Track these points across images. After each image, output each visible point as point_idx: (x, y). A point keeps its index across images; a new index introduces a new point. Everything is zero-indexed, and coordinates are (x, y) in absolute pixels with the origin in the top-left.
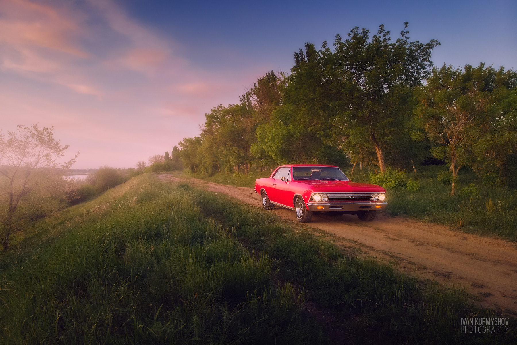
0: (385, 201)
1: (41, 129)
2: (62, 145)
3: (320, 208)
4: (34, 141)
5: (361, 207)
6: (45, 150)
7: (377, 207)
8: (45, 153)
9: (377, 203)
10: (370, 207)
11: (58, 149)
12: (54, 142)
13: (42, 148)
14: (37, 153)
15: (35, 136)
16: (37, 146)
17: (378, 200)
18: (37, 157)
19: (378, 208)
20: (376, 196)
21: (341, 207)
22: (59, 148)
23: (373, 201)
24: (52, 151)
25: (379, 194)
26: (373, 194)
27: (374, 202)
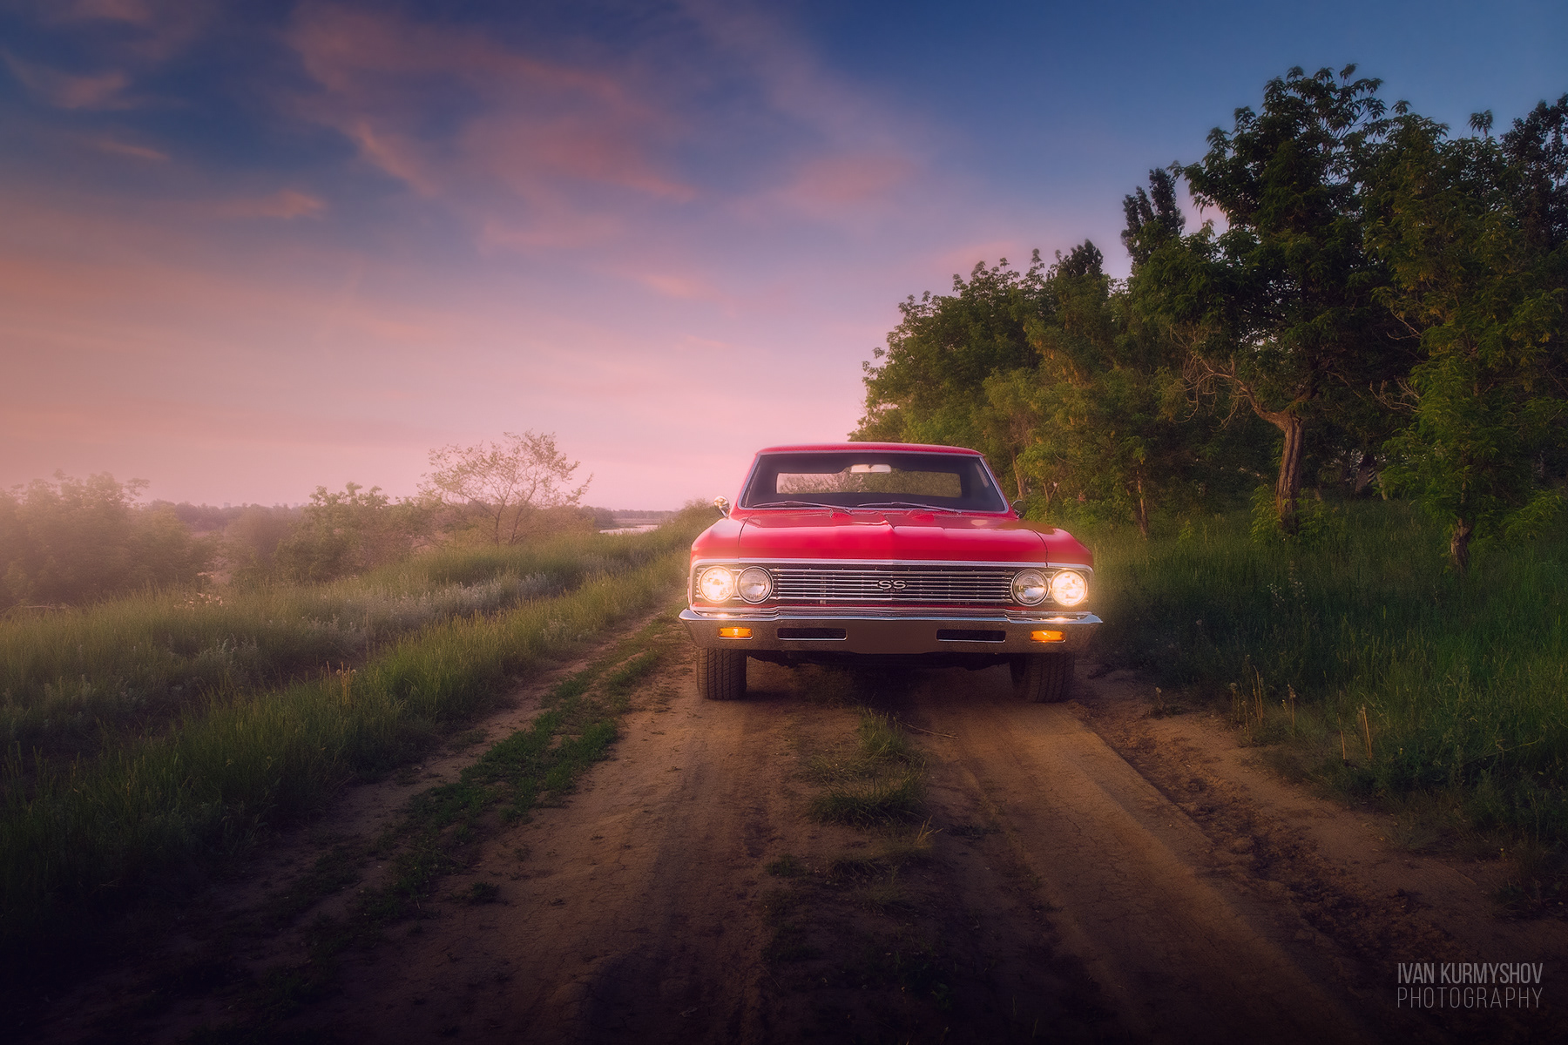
0: (1083, 607)
1: (537, 437)
2: (570, 462)
3: (736, 633)
4: (526, 456)
5: (945, 632)
6: (543, 471)
7: (1045, 636)
8: (543, 476)
9: (1038, 617)
10: (1000, 635)
11: (563, 469)
12: (557, 457)
13: (539, 468)
14: (532, 477)
15: (529, 449)
16: (532, 464)
17: (1048, 605)
18: (532, 482)
19: (1050, 644)
20: (1034, 585)
21: (841, 633)
22: (565, 467)
23: (1016, 605)
24: (553, 473)
25: (1047, 573)
26: (1017, 570)
27: (1024, 613)
